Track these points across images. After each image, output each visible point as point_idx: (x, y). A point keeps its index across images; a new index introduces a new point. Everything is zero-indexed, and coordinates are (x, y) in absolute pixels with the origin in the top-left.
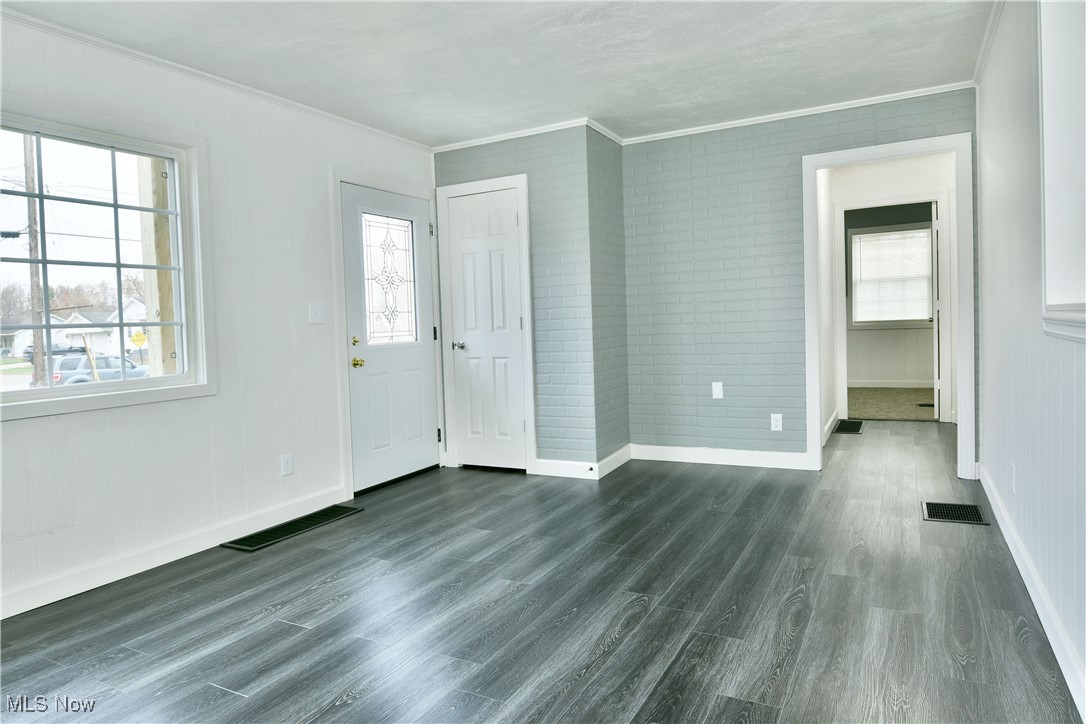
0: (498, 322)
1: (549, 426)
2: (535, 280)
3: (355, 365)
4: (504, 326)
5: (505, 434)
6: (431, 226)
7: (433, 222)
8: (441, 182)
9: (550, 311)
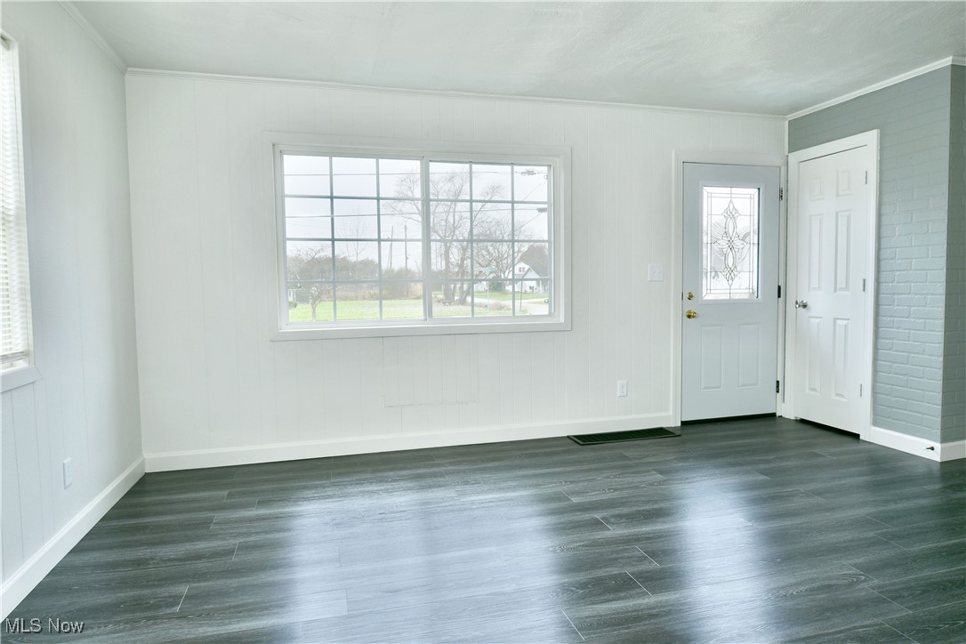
0: (841, 284)
1: (888, 395)
2: (883, 241)
3: (689, 317)
4: (847, 288)
5: (841, 396)
6: (781, 191)
7: (783, 186)
8: (795, 146)
9: (897, 273)
